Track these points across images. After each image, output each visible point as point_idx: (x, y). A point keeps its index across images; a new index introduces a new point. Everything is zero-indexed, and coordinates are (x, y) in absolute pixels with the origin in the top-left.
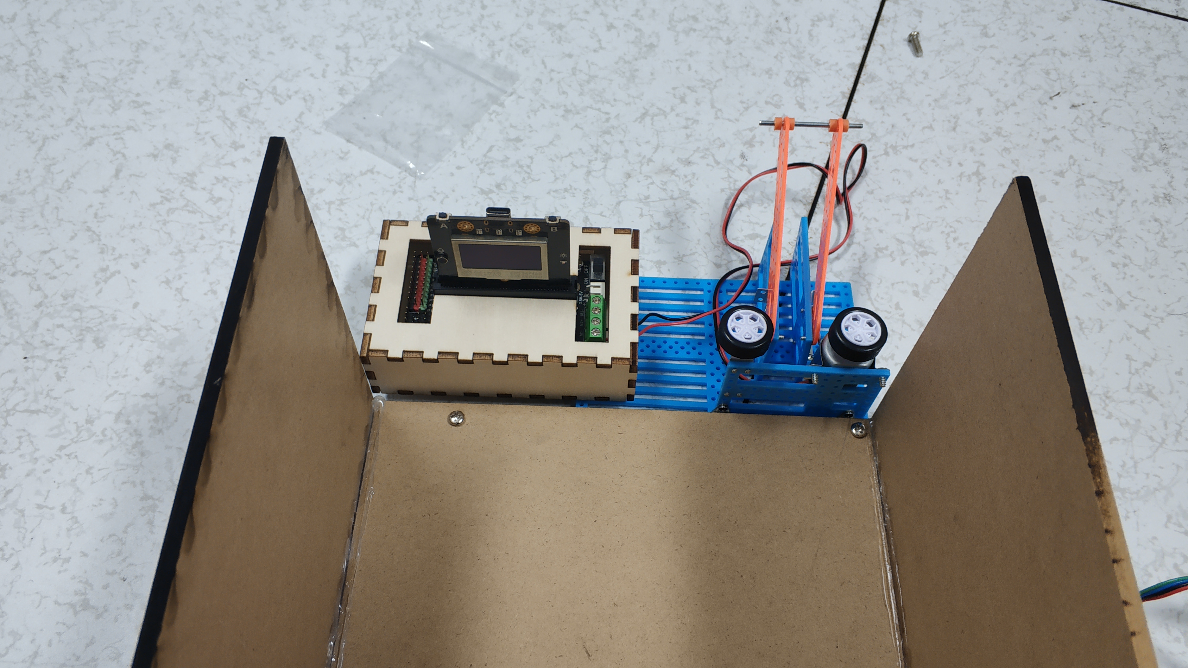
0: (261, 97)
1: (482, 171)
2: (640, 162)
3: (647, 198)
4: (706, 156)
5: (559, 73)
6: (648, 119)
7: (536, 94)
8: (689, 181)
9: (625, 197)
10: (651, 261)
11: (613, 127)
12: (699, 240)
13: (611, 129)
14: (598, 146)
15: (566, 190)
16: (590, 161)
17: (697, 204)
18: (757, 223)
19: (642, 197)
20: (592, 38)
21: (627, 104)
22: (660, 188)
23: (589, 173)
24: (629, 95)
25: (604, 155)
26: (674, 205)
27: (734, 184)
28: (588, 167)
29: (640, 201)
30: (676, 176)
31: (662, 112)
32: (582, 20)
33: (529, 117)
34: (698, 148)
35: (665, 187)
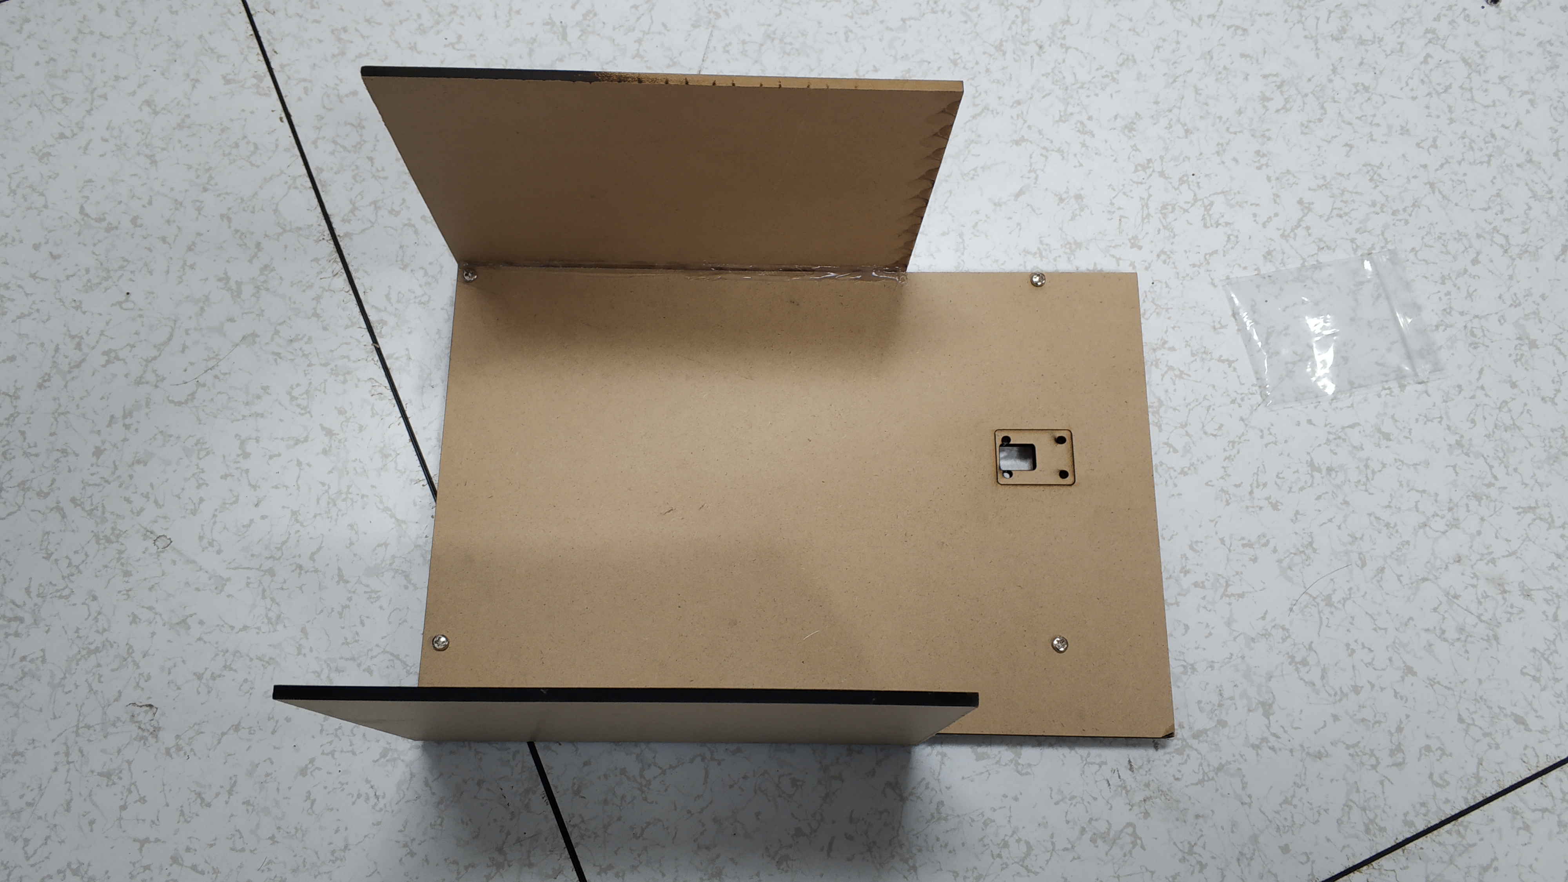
0: (1193, 205)
1: (1328, 441)
2: (1482, 555)
3: (1456, 597)
4: (1551, 603)
5: (1486, 395)
6: (1530, 516)
7: (1444, 401)
8: (1511, 614)
9: (1437, 578)
10: (1404, 662)
11: (1488, 497)
12: (1465, 680)
13: (1484, 497)
14: (1457, 505)
15: (1387, 525)
16: (1435, 515)
17: (1498, 643)
18: (1536, 711)
19: (1452, 592)
20: (1553, 382)
21: (1523, 483)
22: (1477, 598)
23: (1425, 525)
24: (1534, 475)
25: (1454, 519)
26: (1475, 626)
27: (1551, 654)
28: (1428, 518)
29: (1447, 594)
30: (1504, 599)
31: (1550, 520)
32: (1561, 353)
33: (1417, 420)
34: (1551, 588)
35: (1483, 600)
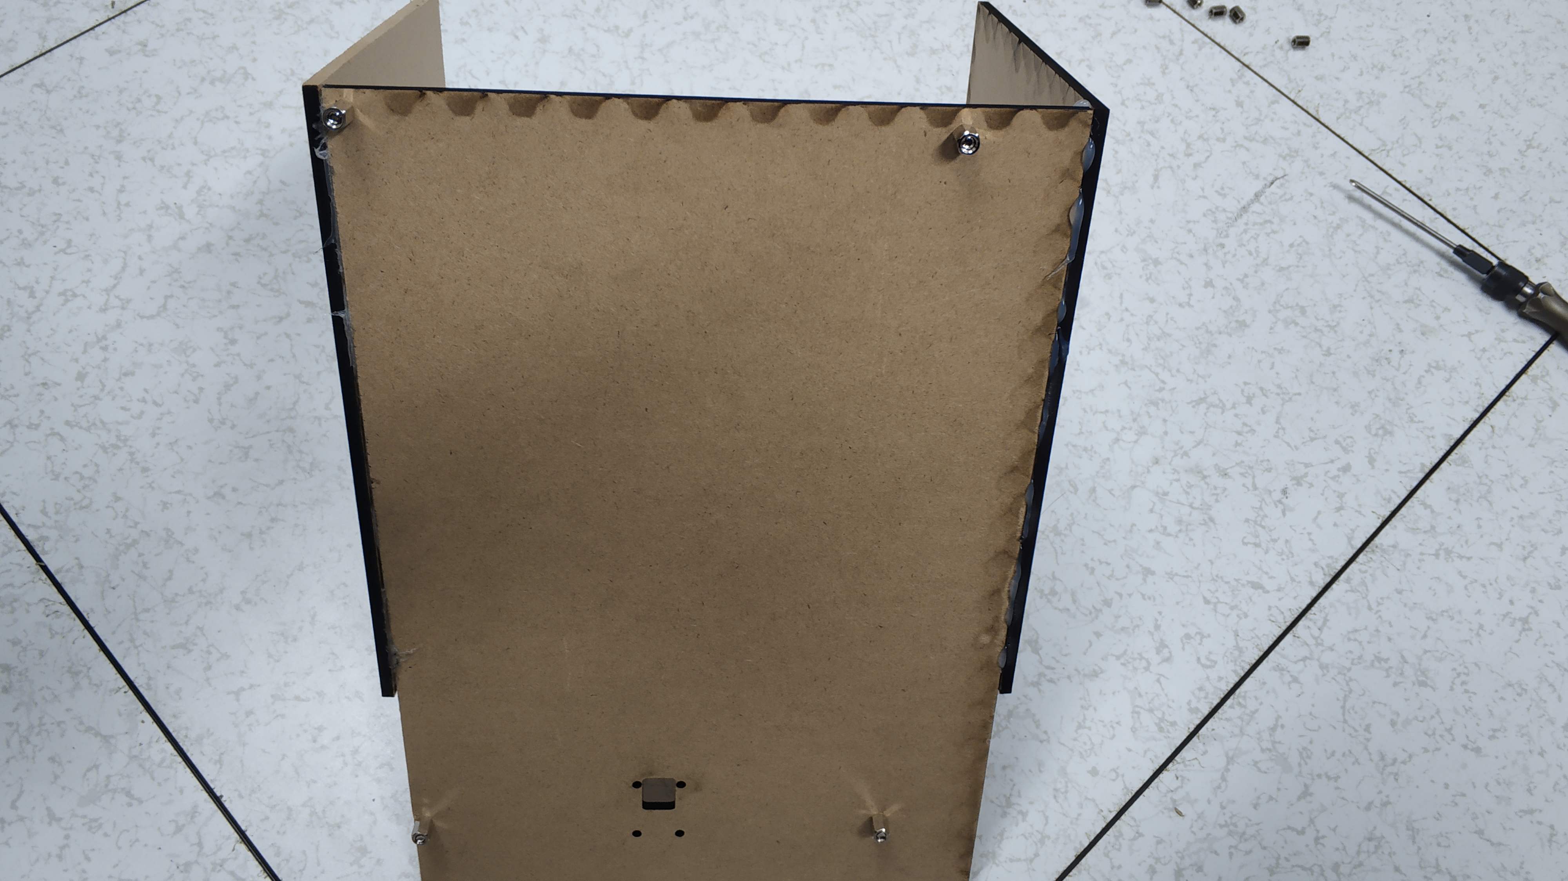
2: (1175, 451)
3: (1166, 494)
4: (1247, 475)
5: (1132, 315)
6: (1203, 407)
7: (1099, 330)
8: (1217, 495)
9: (1143, 483)
10: (1141, 566)
11: (1163, 400)
12: (1199, 565)
13: (1160, 402)
14: (1139, 415)
15: (1085, 450)
16: (1123, 428)
17: (1215, 524)
18: (1267, 573)
19: (1160, 491)
20: (1184, 288)
21: (1188, 380)
22: (1184, 490)
23: (1117, 440)
24: (1195, 371)
25: (1141, 428)
26: (1190, 515)
27: (1262, 519)
28: (1118, 433)
29: (1157, 494)
30: (1207, 484)
31: (1221, 405)
32: (1182, 263)
33: (1081, 353)
34: (1242, 462)
35: (1189, 490)
